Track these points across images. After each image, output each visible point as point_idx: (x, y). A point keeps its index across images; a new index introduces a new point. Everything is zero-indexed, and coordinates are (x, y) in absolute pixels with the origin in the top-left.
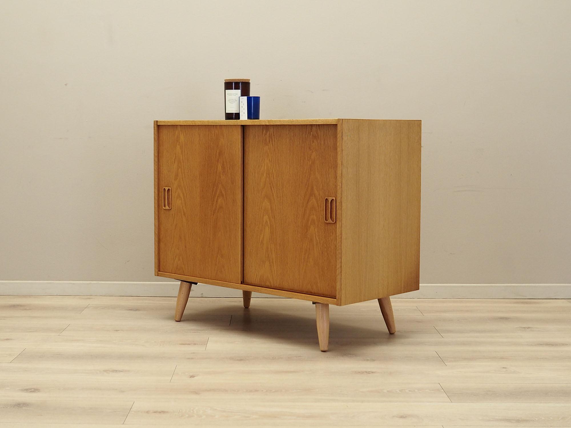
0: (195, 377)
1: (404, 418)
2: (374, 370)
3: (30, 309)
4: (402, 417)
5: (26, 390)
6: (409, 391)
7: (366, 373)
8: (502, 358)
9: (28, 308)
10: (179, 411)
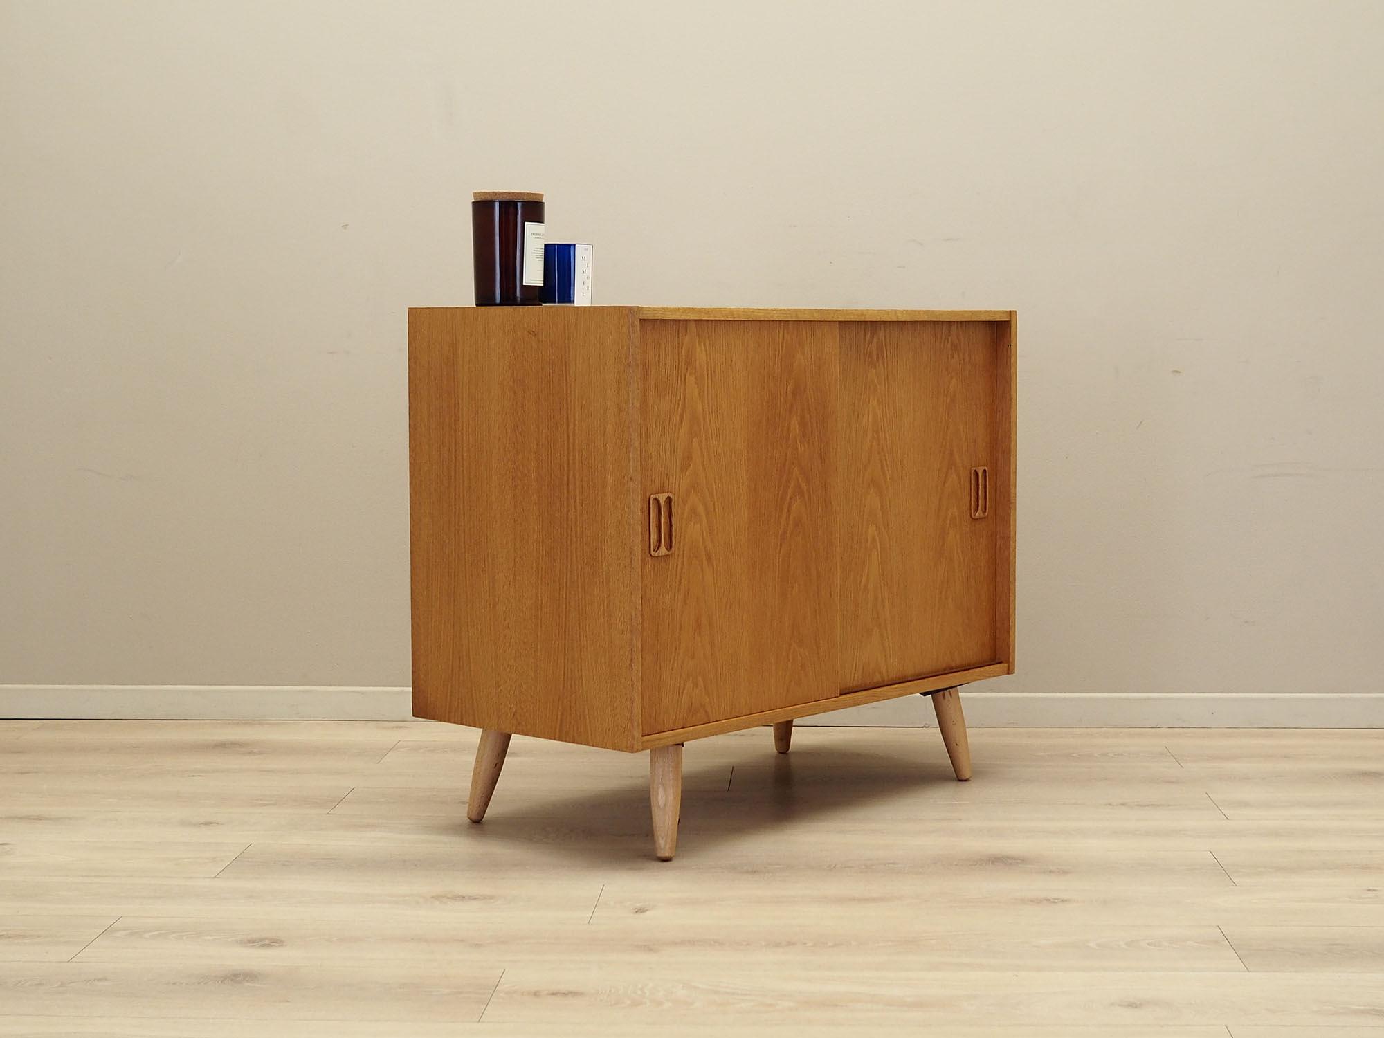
0: (648, 913)
1: (1136, 1007)
2: (1065, 897)
3: (260, 753)
4: (1131, 1005)
5: (252, 942)
6: (1149, 944)
7: (1046, 901)
8: (1366, 868)
9: (255, 750)
10: (610, 991)
